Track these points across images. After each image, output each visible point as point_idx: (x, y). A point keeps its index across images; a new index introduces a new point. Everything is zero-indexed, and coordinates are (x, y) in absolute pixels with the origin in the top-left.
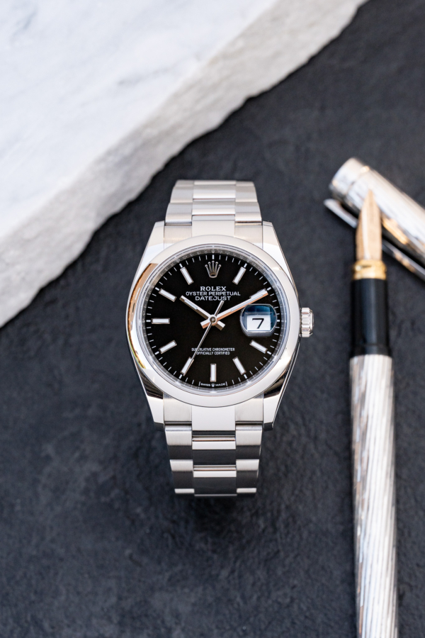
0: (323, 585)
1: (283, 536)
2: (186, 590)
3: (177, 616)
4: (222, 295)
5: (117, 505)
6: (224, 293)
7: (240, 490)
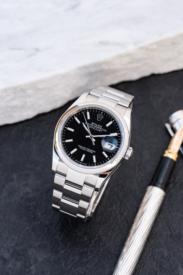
1: (92, 247)
2: (44, 252)
3: (36, 260)
4: (99, 129)
5: (31, 208)
6: (100, 128)
7: (78, 215)
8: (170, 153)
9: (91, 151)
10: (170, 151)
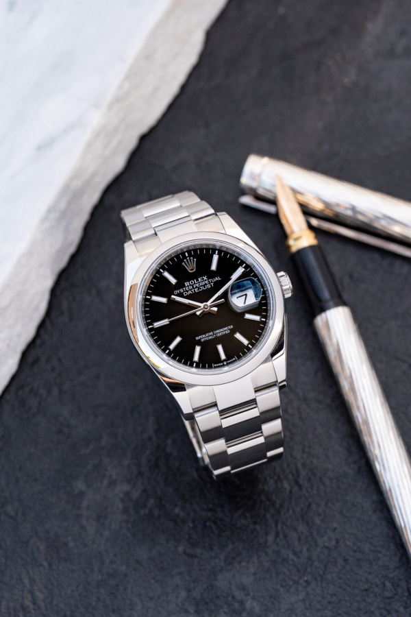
0: (359, 519)
1: (310, 490)
2: (244, 564)
3: (243, 588)
4: (206, 284)
5: (156, 513)
6: (207, 282)
7: (270, 454)
8: (296, 239)
9: (225, 331)
10: (295, 236)
